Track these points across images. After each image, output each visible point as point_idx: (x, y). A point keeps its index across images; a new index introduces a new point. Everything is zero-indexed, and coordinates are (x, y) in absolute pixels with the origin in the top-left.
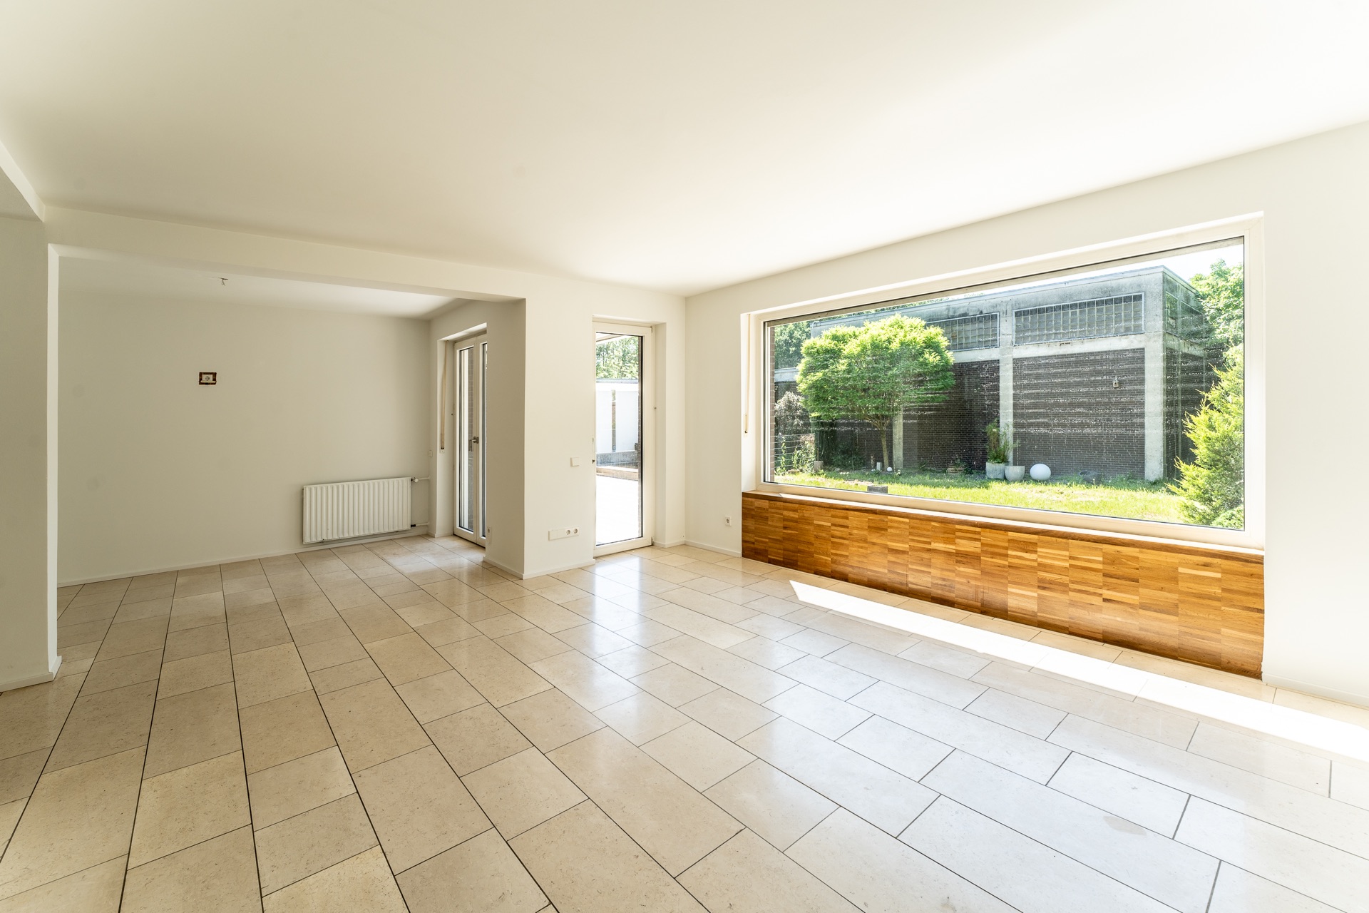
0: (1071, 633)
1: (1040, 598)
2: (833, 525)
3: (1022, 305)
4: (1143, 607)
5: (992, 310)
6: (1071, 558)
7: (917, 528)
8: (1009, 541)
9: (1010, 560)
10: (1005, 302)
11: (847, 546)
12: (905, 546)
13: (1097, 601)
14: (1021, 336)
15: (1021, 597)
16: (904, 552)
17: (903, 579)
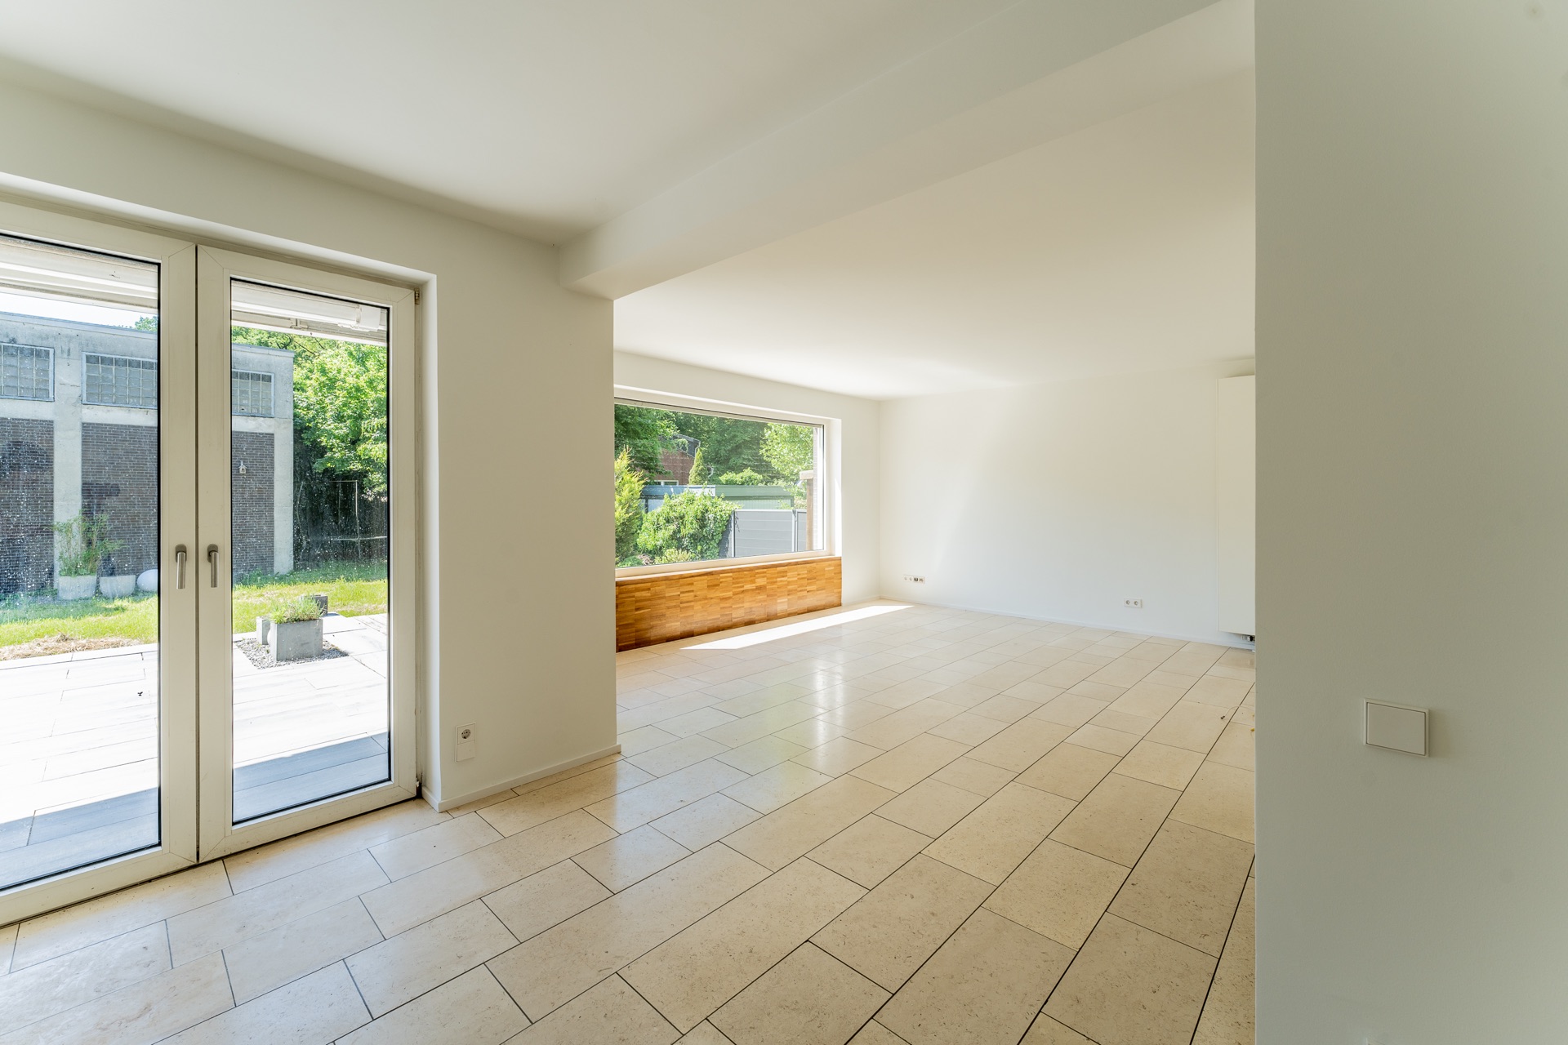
0: (799, 614)
1: (789, 600)
2: (682, 593)
3: (101, 349)
4: (818, 590)
5: (38, 342)
6: (799, 575)
7: (737, 578)
8: (778, 573)
9: (778, 584)
10: (67, 336)
11: (693, 607)
12: (730, 594)
13: (805, 593)
14: (95, 393)
15: (782, 604)
16: (730, 598)
17: (728, 618)
